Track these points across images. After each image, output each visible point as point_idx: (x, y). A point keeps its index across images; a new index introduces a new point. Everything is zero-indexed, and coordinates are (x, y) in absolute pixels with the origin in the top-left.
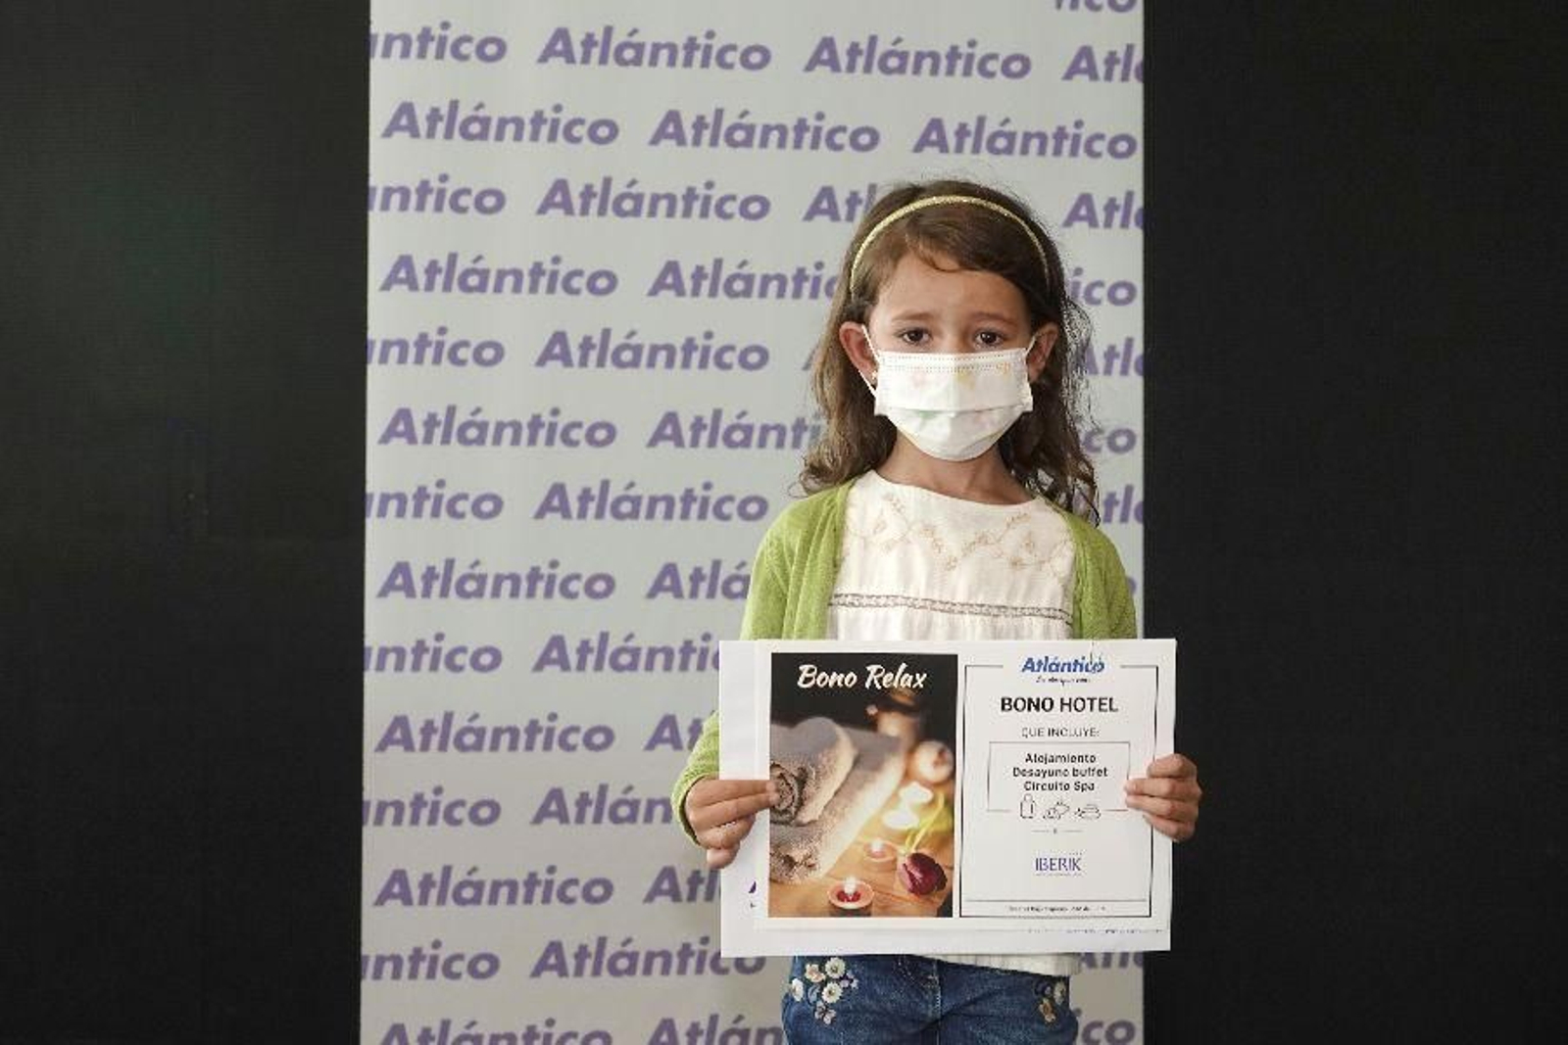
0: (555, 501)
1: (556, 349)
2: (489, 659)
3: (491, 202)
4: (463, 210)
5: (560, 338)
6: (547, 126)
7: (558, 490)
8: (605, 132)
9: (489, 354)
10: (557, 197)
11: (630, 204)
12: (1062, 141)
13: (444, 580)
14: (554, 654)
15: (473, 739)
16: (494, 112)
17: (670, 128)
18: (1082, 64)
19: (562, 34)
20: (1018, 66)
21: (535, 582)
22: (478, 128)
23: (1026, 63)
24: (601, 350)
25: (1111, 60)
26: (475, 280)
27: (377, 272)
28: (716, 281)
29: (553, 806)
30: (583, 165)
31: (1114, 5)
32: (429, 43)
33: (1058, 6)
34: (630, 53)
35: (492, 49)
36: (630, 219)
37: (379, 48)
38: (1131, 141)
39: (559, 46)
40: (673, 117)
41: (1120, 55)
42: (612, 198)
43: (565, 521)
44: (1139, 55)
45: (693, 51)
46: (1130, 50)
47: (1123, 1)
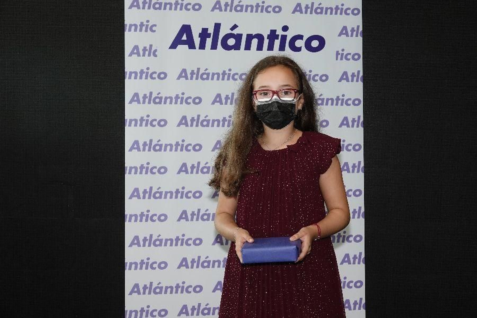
0: (183, 216)
1: (183, 169)
2: (164, 265)
3: (163, 123)
4: (154, 126)
5: (184, 165)
6: (180, 99)
7: (185, 212)
8: (198, 101)
9: (163, 170)
10: (183, 121)
11: (206, 123)
12: (338, 101)
13: (149, 241)
14: (184, 263)
15: (159, 290)
16: (163, 95)
17: (218, 99)
18: (344, 77)
19: (184, 71)
20: (324, 78)
21: (178, 241)
22: (159, 100)
23: (327, 77)
24: (198, 168)
25: (353, 75)
26: (158, 148)
27: (127, 146)
29: (184, 311)
30: (191, 111)
31: (353, 58)
32: (143, 74)
33: (337, 59)
34: (205, 76)
35: (163, 76)
36: (206, 128)
37: (127, 76)
38: (359, 100)
39: (183, 74)
40: (219, 96)
41: (356, 74)
42: (200, 121)
43: (187, 222)
44: (361, 74)
45: (225, 75)
46: (359, 72)
47: (356, 57)
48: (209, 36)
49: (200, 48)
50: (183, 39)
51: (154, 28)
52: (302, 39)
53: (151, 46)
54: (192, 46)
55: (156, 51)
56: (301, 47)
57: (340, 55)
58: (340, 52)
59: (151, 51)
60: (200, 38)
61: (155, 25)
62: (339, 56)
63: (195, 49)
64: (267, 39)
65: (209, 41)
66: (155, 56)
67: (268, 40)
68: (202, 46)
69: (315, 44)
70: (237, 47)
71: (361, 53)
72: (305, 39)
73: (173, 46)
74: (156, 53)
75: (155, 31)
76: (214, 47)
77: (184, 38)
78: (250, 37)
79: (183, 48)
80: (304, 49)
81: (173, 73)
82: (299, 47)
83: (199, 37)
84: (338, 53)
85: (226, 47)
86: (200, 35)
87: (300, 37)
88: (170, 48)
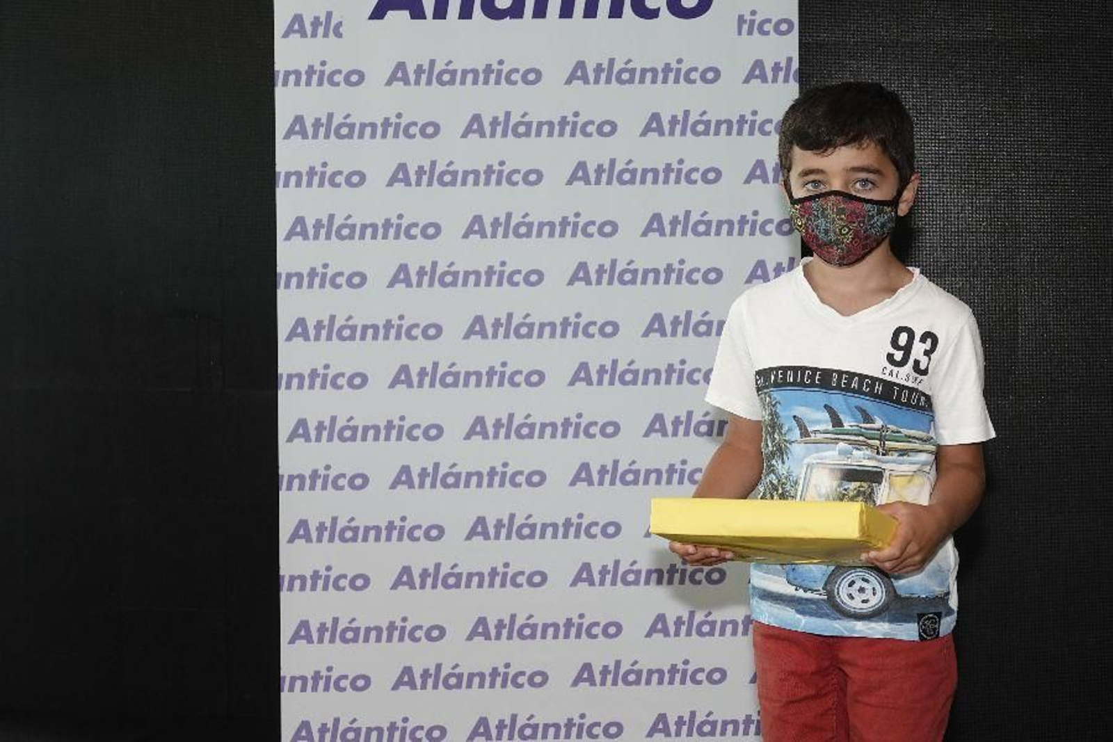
0: (402, 376)
1: (401, 276)
2: (360, 482)
3: (356, 179)
4: (338, 186)
5: (403, 268)
6: (392, 128)
7: (404, 369)
8: (431, 130)
9: (357, 280)
10: (400, 175)
11: (449, 178)
12: (742, 125)
13: (330, 431)
14: (403, 477)
15: (352, 534)
16: (356, 119)
17: (475, 126)
18: (757, 72)
19: (401, 66)
20: (712, 75)
21: (390, 430)
22: (347, 130)
23: (717, 73)
24: (432, 276)
25: (776, 68)
26: (347, 231)
28: (507, 227)
29: (405, 578)
30: (416, 153)
31: (777, 30)
32: (313, 75)
33: (740, 33)
34: (449, 77)
35: (356, 78)
36: (449, 188)
37: (280, 80)
39: (399, 74)
40: (477, 118)
41: (783, 65)
42: (436, 174)
43: (409, 389)
44: (795, 65)
45: (490, 74)
46: (790, 60)
47: (784, 27)
49: (435, 18)
53: (329, 15)
54: (418, 13)
55: (340, 24)
56: (659, 9)
57: (748, 25)
58: (748, 17)
59: (328, 26)
62: (745, 27)
63: (425, 18)
65: (455, 2)
66: (338, 35)
68: (440, 12)
70: (515, 11)
71: (795, 19)
73: (378, 13)
74: (341, 30)
76: (466, 12)
79: (398, 18)
80: (664, 12)
81: (378, 71)
82: (655, 7)
84: (741, 20)
85: (492, 12)
88: (371, 18)
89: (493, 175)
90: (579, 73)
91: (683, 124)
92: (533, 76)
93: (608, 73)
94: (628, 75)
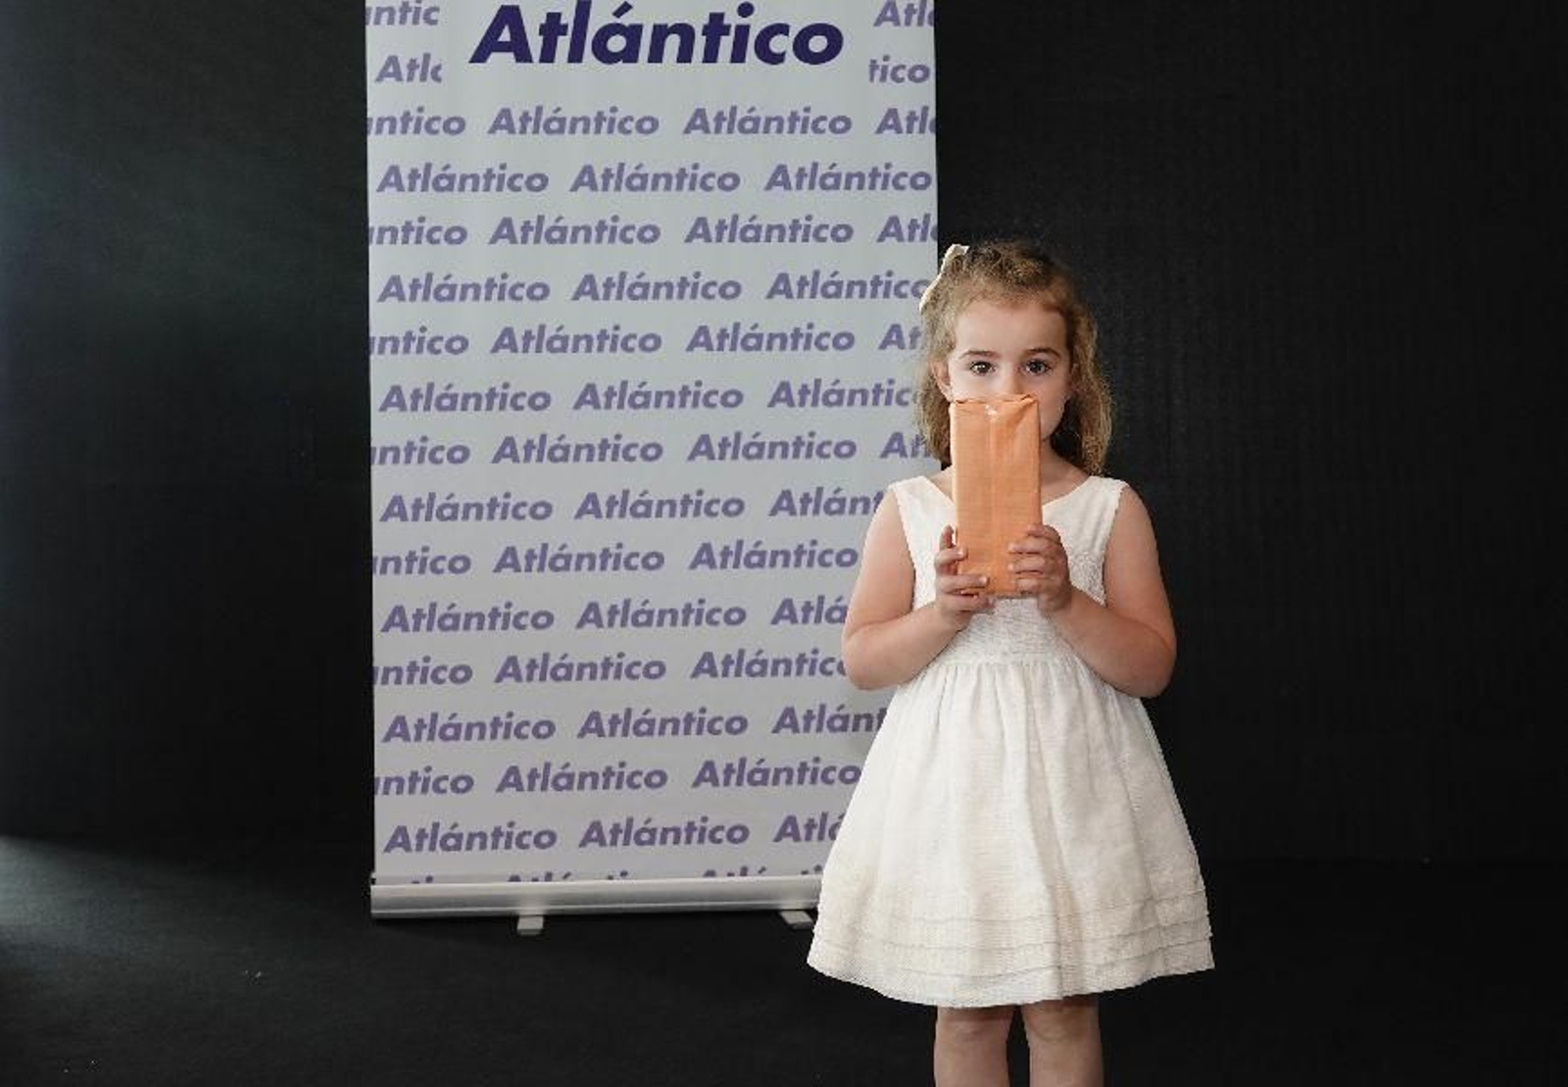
0: (507, 450)
1: (506, 341)
2: (461, 564)
3: (457, 235)
4: (436, 242)
5: (508, 332)
6: (496, 180)
7: (509, 442)
8: (538, 182)
9: (459, 345)
10: (504, 230)
11: (558, 234)
12: (877, 178)
13: (427, 508)
14: (508, 560)
15: (452, 622)
16: (457, 170)
17: (585, 178)
18: (890, 121)
19: (506, 113)
20: (842, 125)
21: (496, 508)
22: (446, 182)
23: (848, 122)
24: (539, 340)
25: (911, 118)
26: (447, 292)
27: (375, 288)
28: (621, 287)
29: (510, 669)
30: (522, 207)
31: (912, 77)
32: (405, 122)
33: (872, 79)
34: (557, 125)
35: (455, 126)
36: (558, 245)
37: (373, 127)
38: (927, 177)
39: (503, 122)
40: (587, 170)
41: (919, 114)
42: (544, 230)
43: (515, 464)
44: (932, 114)
45: (601, 122)
46: (925, 109)
47: (919, 74)
48: (563, 30)
49: (542, 60)
50: (501, 39)
51: (434, 16)
52: (787, 34)
53: (427, 57)
54: (523, 55)
55: (438, 68)
56: (783, 54)
57: (880, 71)
58: (881, 63)
59: (427, 70)
60: (541, 38)
61: (436, 9)
62: (878, 73)
63: (531, 61)
64: (703, 34)
65: (564, 44)
66: (437, 79)
67: (705, 37)
68: (548, 56)
69: (818, 44)
70: (630, 55)
71: (931, 65)
72: (793, 33)
73: (480, 56)
74: (440, 73)
75: (434, 22)
76: (575, 56)
77: (505, 36)
78: (661, 33)
79: (502, 60)
80: (790, 56)
81: (480, 119)
82: (781, 51)
83: (540, 34)
84: (873, 66)
85: (604, 55)
86: (543, 30)
87: (782, 29)
88: (472, 61)
89: (605, 231)
90: (698, 121)
91: (813, 178)
92: (648, 125)
93: (730, 121)
94: (752, 125)
